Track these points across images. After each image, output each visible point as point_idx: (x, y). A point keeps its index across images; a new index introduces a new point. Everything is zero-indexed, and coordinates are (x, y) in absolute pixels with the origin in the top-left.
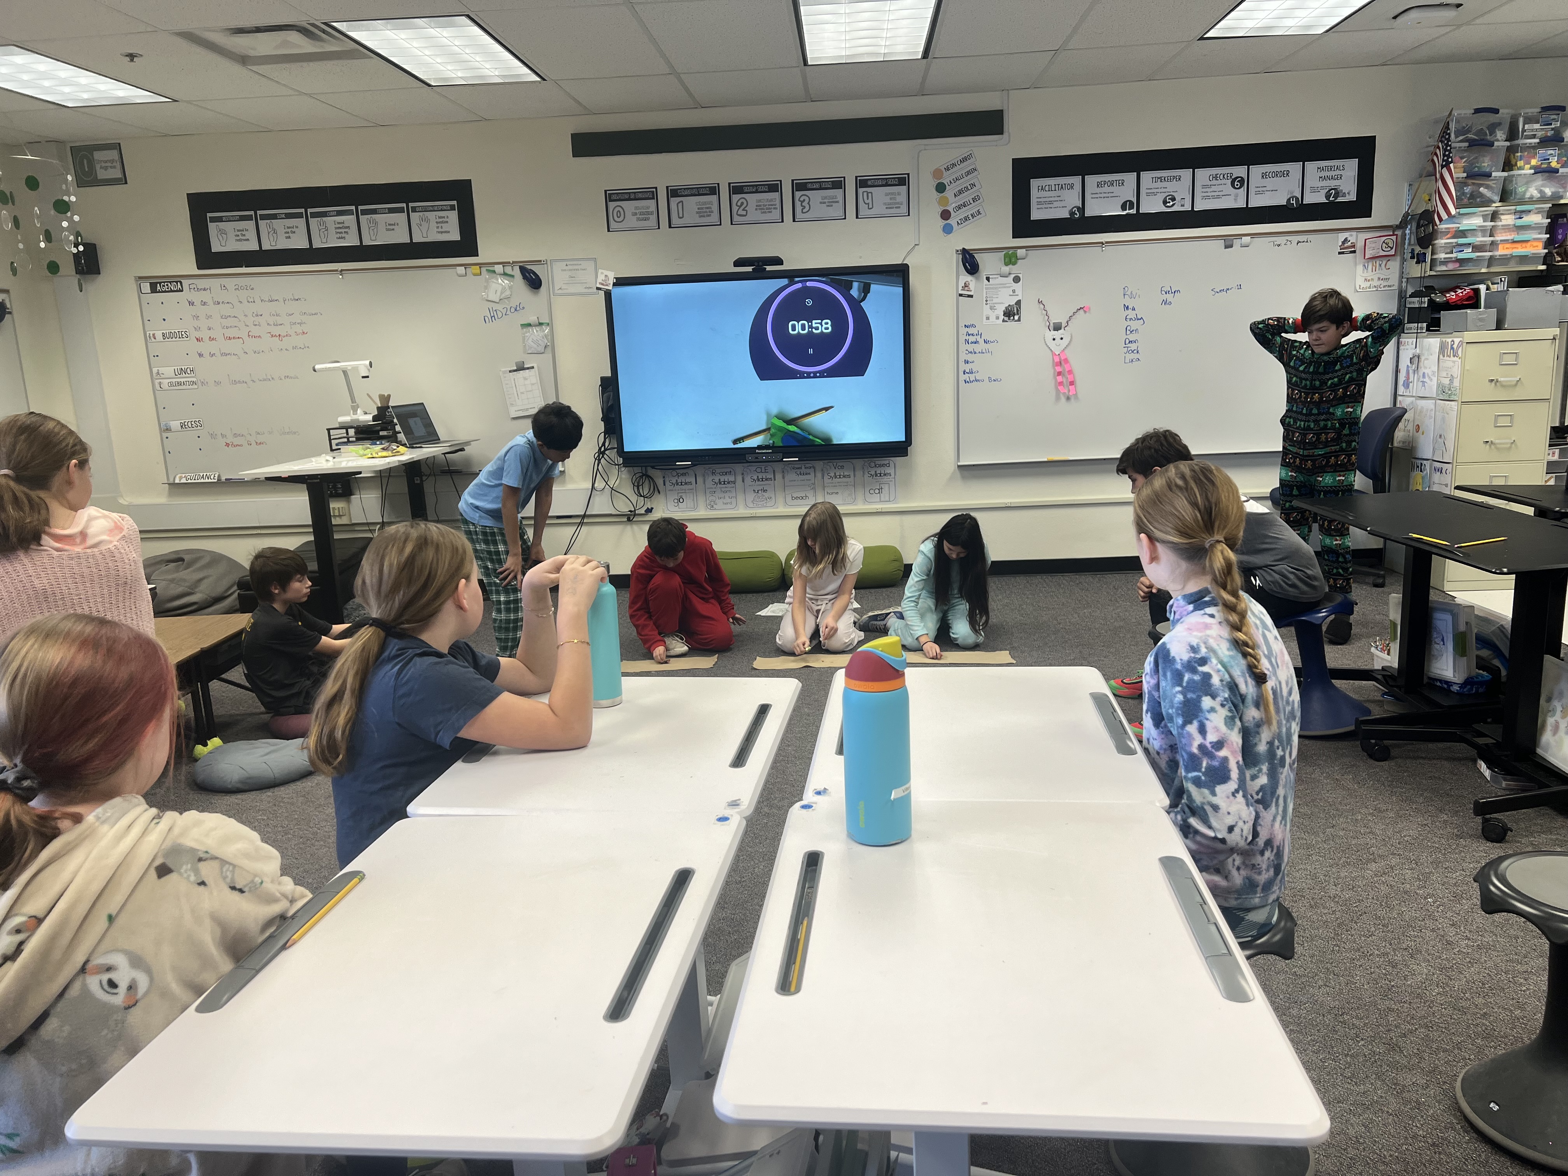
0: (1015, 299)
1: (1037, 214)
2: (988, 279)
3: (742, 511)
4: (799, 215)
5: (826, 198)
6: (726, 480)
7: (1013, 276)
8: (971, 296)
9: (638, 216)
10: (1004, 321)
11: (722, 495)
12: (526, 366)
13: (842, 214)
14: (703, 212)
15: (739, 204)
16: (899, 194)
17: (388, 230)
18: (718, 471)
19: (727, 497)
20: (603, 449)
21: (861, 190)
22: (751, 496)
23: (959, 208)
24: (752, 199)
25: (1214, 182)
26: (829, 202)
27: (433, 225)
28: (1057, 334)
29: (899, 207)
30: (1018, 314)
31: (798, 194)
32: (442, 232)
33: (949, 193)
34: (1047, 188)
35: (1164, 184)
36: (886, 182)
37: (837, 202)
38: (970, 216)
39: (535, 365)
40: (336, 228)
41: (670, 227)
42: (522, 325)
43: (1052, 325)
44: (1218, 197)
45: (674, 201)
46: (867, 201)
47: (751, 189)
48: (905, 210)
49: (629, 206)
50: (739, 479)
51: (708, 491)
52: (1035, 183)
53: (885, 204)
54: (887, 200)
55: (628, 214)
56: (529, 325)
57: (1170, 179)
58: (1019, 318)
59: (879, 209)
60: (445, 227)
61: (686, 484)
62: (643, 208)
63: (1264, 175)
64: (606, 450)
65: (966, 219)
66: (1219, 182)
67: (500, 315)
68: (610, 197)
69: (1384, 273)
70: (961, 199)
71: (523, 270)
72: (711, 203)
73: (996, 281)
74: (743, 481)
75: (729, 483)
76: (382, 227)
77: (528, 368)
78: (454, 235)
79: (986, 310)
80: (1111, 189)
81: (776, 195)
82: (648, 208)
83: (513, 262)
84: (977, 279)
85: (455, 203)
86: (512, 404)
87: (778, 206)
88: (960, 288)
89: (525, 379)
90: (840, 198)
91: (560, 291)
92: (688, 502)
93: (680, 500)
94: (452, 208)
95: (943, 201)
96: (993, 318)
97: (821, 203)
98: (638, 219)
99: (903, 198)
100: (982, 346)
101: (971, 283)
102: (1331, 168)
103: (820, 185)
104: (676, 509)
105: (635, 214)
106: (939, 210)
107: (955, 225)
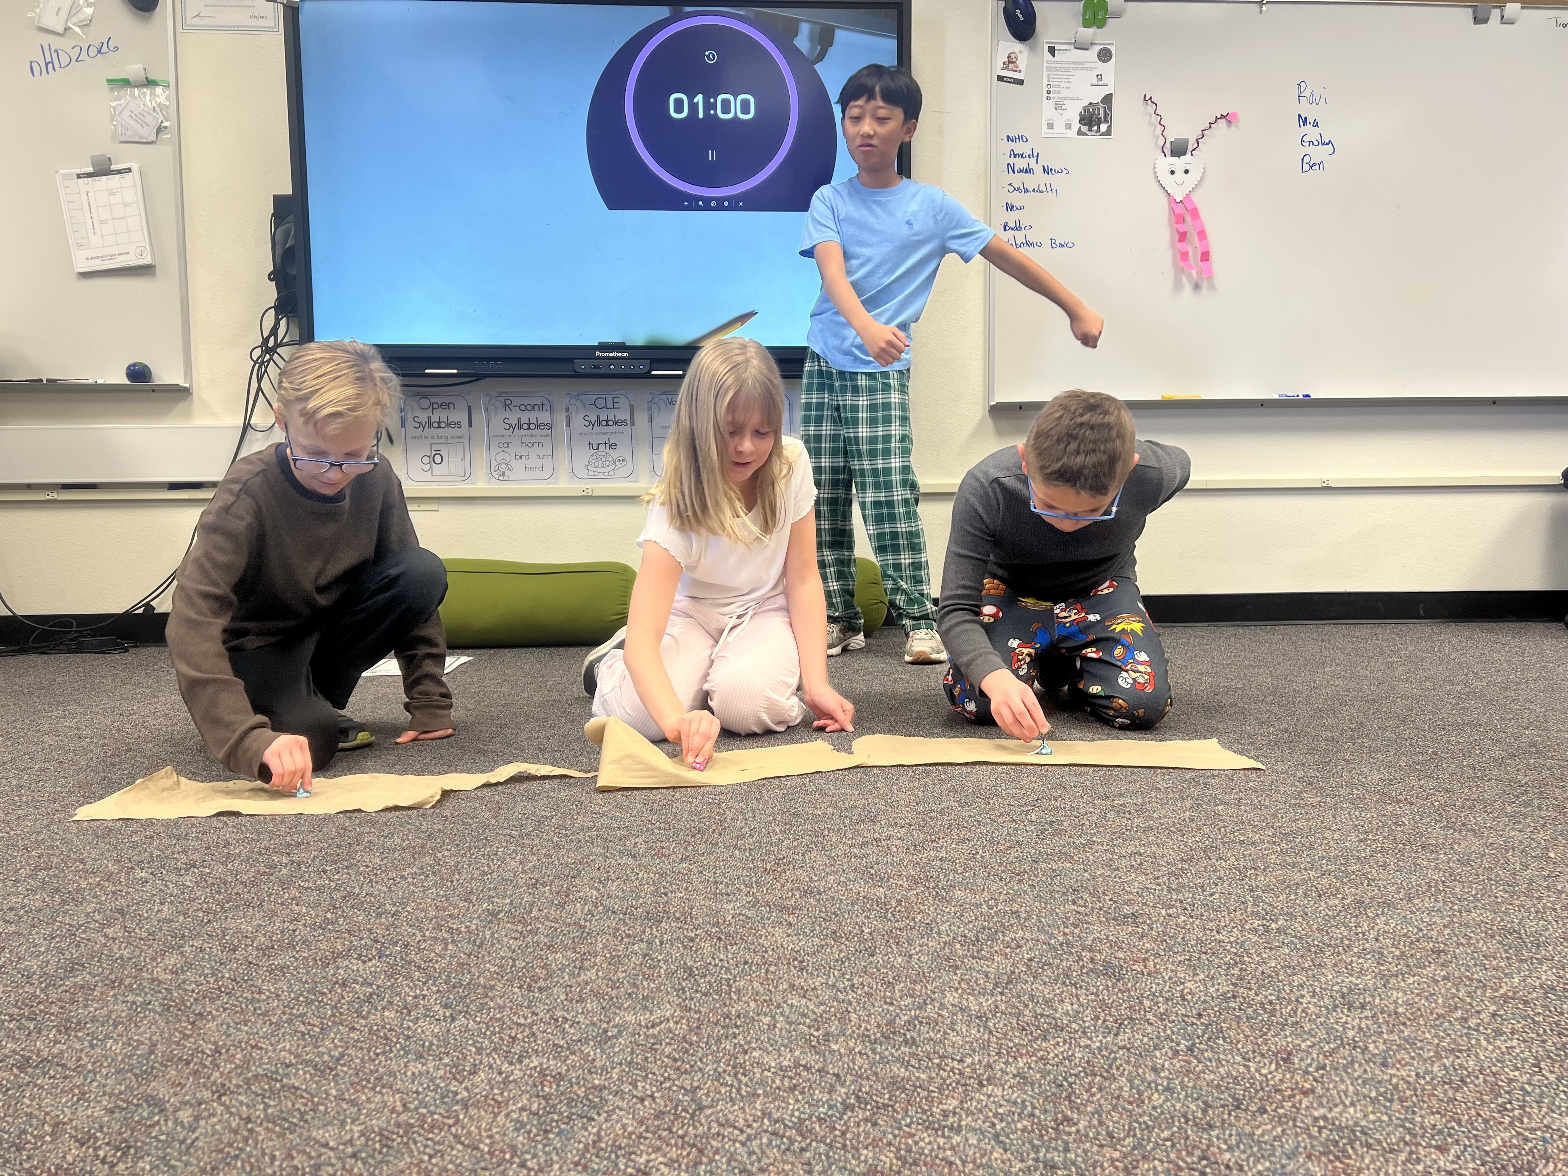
0: (1105, 92)
2: (1052, 51)
3: (564, 485)
6: (533, 420)
7: (1098, 48)
8: (1020, 82)
10: (1080, 133)
11: (524, 451)
12: (113, 167)
18: (516, 401)
19: (533, 456)
20: (271, 343)
22: (583, 455)
28: (1179, 163)
30: (1106, 121)
39: (134, 166)
42: (108, 81)
43: (1168, 145)
50: (561, 418)
51: (494, 443)
56: (126, 83)
58: (1109, 128)
61: (448, 425)
64: (277, 345)
67: (65, 60)
73: (1068, 55)
74: (568, 425)
75: (538, 426)
77: (119, 172)
79: (1048, 110)
84: (1032, 49)
86: (79, 245)
88: (1000, 65)
89: (112, 193)
91: (197, 21)
92: (453, 462)
93: (433, 459)
96: (1059, 128)
100: (1038, 179)
101: (1020, 56)
104: (427, 476)
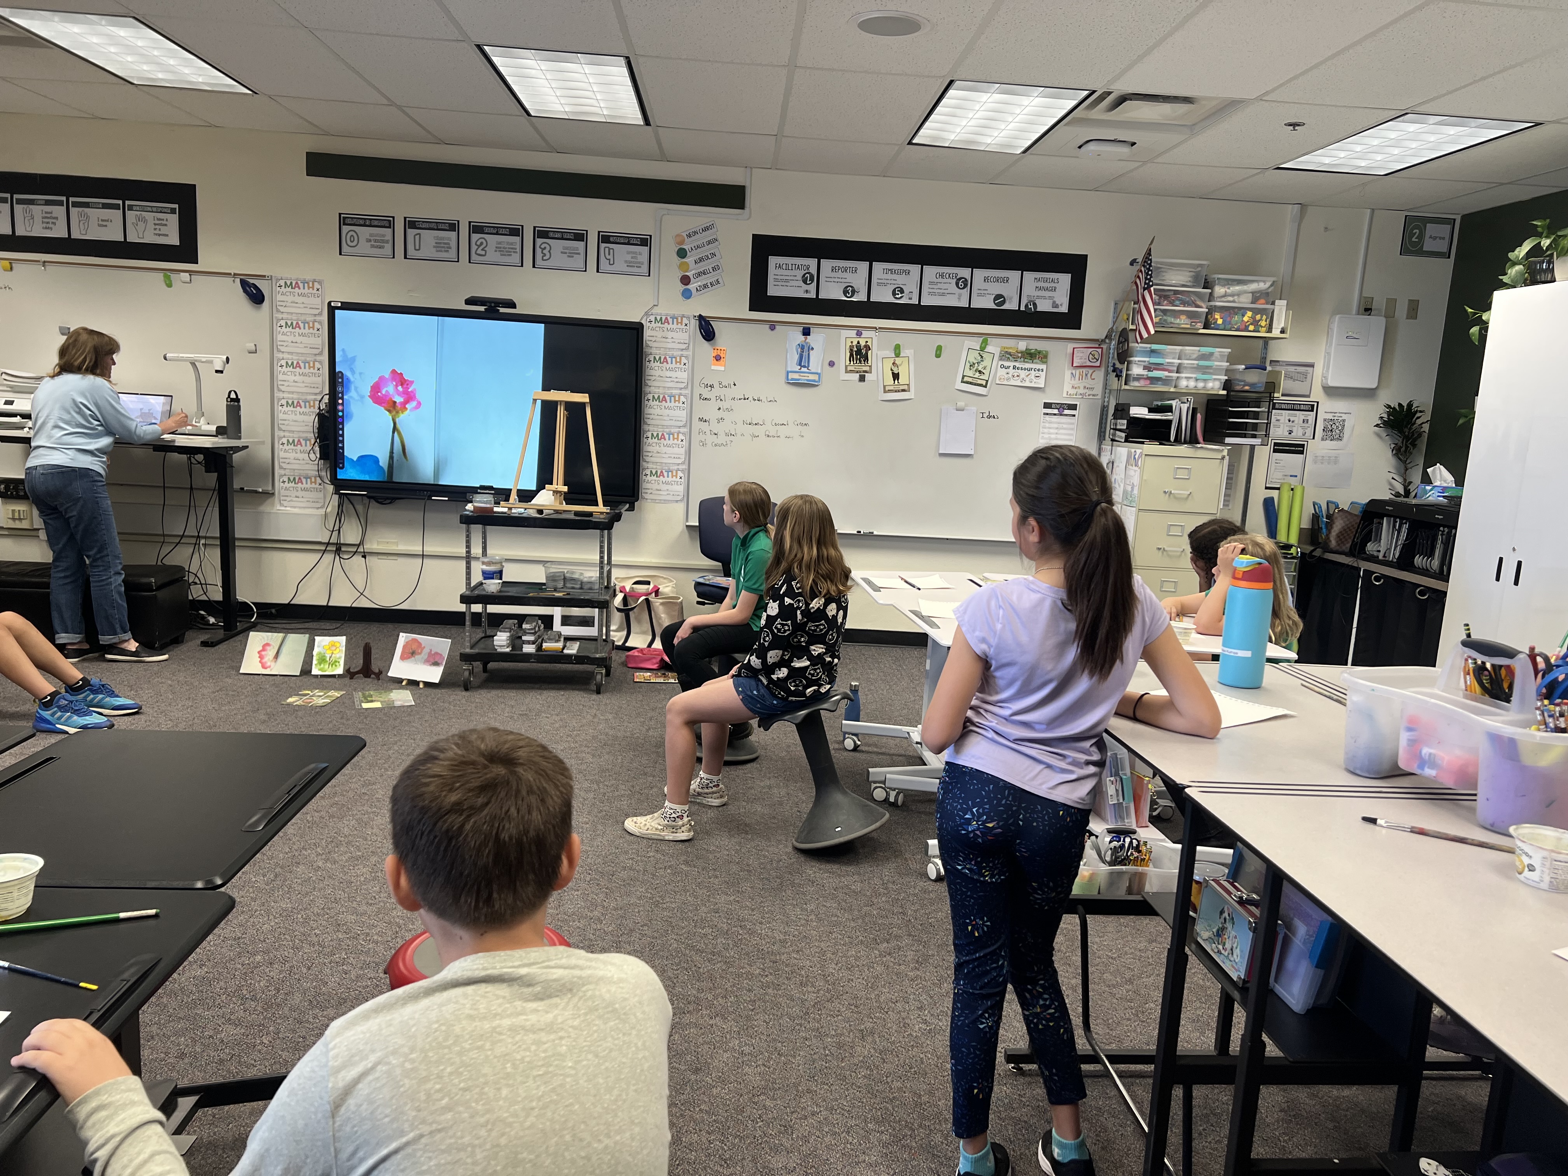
1: (773, 290)
4: (539, 262)
5: (567, 248)
9: (372, 243)
13: (582, 266)
14: (441, 246)
15: (478, 243)
16: (640, 254)
17: (99, 225)
21: (603, 245)
23: (699, 274)
24: (492, 240)
25: (940, 280)
26: (570, 253)
27: (151, 226)
29: (639, 267)
31: (539, 241)
32: (159, 235)
33: (690, 260)
34: (784, 267)
35: (894, 276)
36: (627, 240)
37: (579, 254)
38: (709, 284)
40: (43, 218)
41: (405, 258)
44: (943, 294)
45: (411, 232)
46: (608, 257)
47: (492, 231)
48: (646, 270)
49: (365, 231)
52: (773, 261)
53: (626, 262)
54: (629, 258)
55: (362, 241)
57: (900, 272)
59: (620, 266)
60: (164, 230)
62: (377, 235)
63: (986, 279)
65: (705, 286)
66: (945, 280)
68: (344, 220)
69: (1088, 382)
70: (702, 266)
71: (244, 284)
72: (449, 239)
76: (93, 222)
78: (174, 239)
80: (845, 275)
81: (517, 239)
82: (384, 236)
83: (235, 274)
84: (713, 346)
85: (176, 206)
87: (519, 250)
90: (581, 251)
94: (173, 211)
95: (683, 267)
97: (562, 252)
98: (372, 246)
99: (644, 259)
102: (1046, 280)
103: (563, 235)
105: (370, 241)
106: (680, 275)
107: (694, 291)
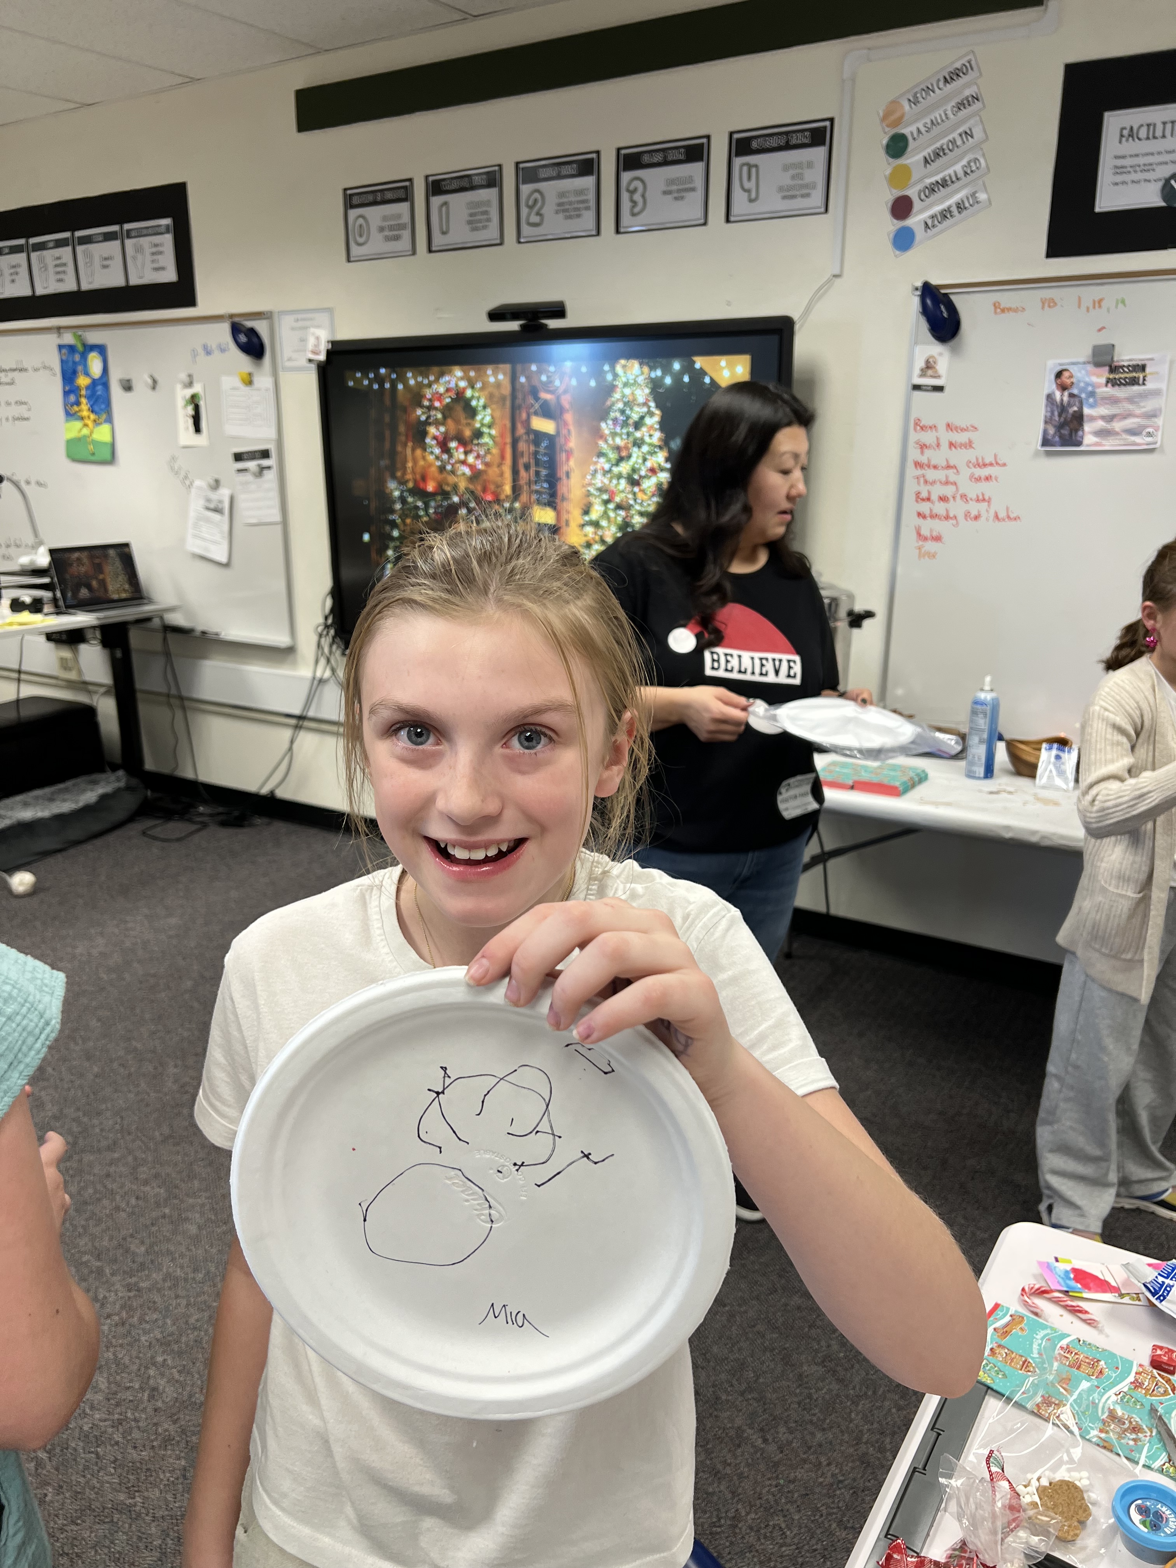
1: (1111, 197)
4: (626, 220)
5: (673, 182)
8: (939, 389)
9: (387, 233)
13: (701, 213)
14: (477, 219)
15: (530, 203)
16: (810, 165)
17: (102, 267)
21: (738, 161)
23: (932, 189)
24: (551, 189)
26: (679, 191)
27: (149, 257)
29: (808, 195)
31: (626, 176)
32: (157, 269)
33: (913, 158)
34: (1143, 133)
36: (787, 140)
37: (693, 189)
38: (954, 209)
41: (430, 251)
45: (436, 201)
46: (747, 185)
47: (550, 172)
48: (821, 200)
49: (375, 214)
52: (1115, 122)
53: (781, 189)
54: (786, 179)
55: (374, 229)
59: (771, 201)
60: (162, 261)
62: (392, 217)
65: (945, 215)
68: (350, 200)
70: (939, 169)
71: (236, 329)
72: (488, 203)
76: (97, 262)
78: (170, 274)
81: (590, 181)
82: (399, 216)
84: (954, 350)
85: (168, 221)
87: (592, 204)
88: (917, 371)
90: (699, 183)
94: (168, 229)
95: (899, 177)
97: (665, 193)
98: (388, 239)
99: (817, 175)
101: (940, 360)
103: (666, 155)
105: (381, 229)
106: (889, 196)
107: (919, 232)
